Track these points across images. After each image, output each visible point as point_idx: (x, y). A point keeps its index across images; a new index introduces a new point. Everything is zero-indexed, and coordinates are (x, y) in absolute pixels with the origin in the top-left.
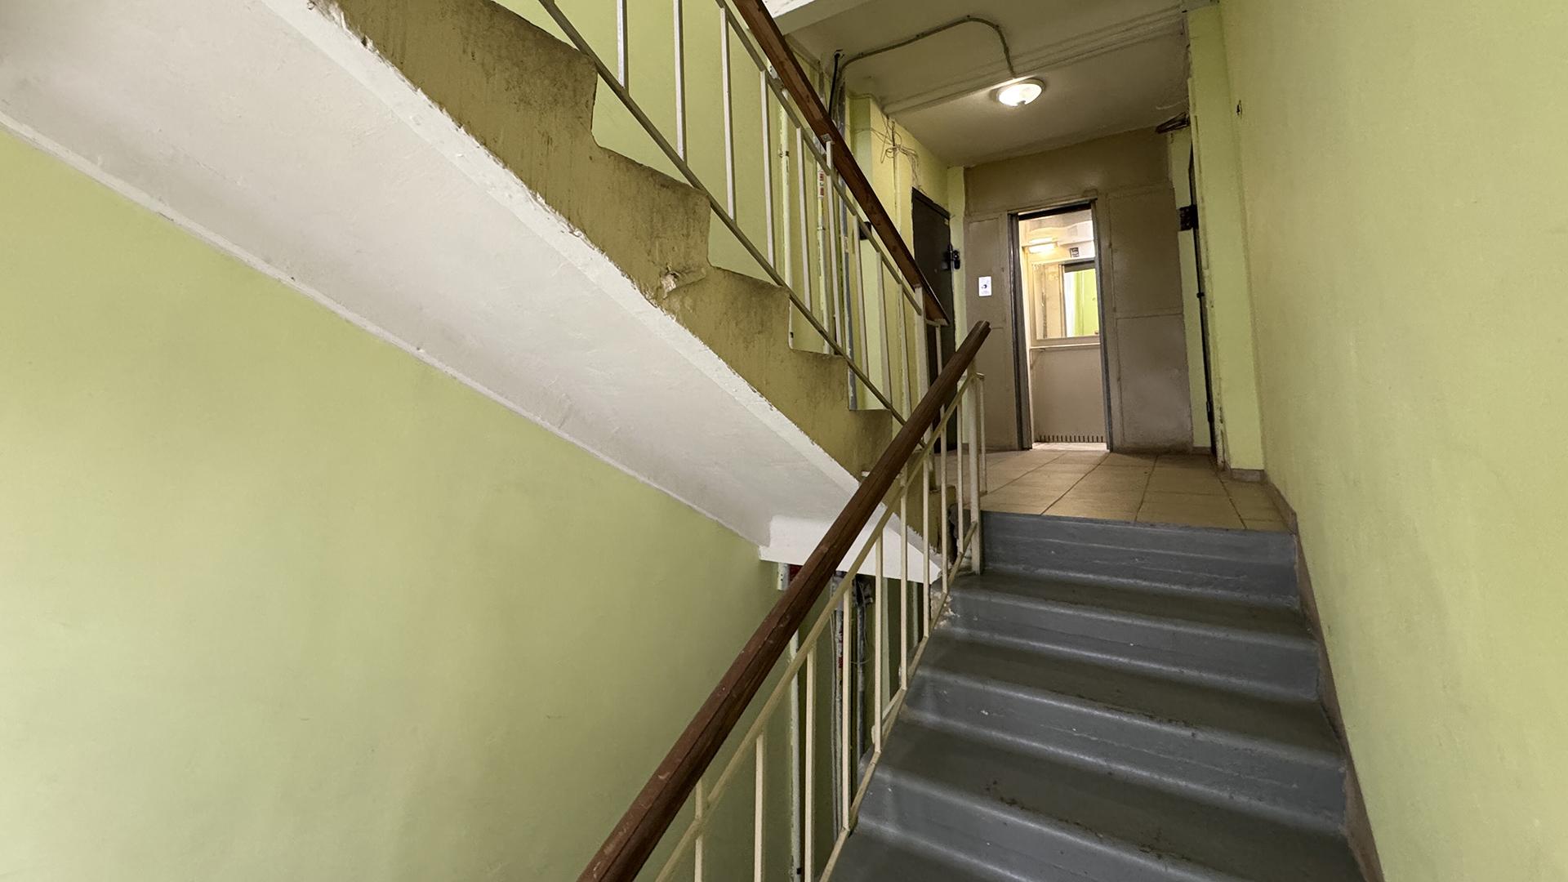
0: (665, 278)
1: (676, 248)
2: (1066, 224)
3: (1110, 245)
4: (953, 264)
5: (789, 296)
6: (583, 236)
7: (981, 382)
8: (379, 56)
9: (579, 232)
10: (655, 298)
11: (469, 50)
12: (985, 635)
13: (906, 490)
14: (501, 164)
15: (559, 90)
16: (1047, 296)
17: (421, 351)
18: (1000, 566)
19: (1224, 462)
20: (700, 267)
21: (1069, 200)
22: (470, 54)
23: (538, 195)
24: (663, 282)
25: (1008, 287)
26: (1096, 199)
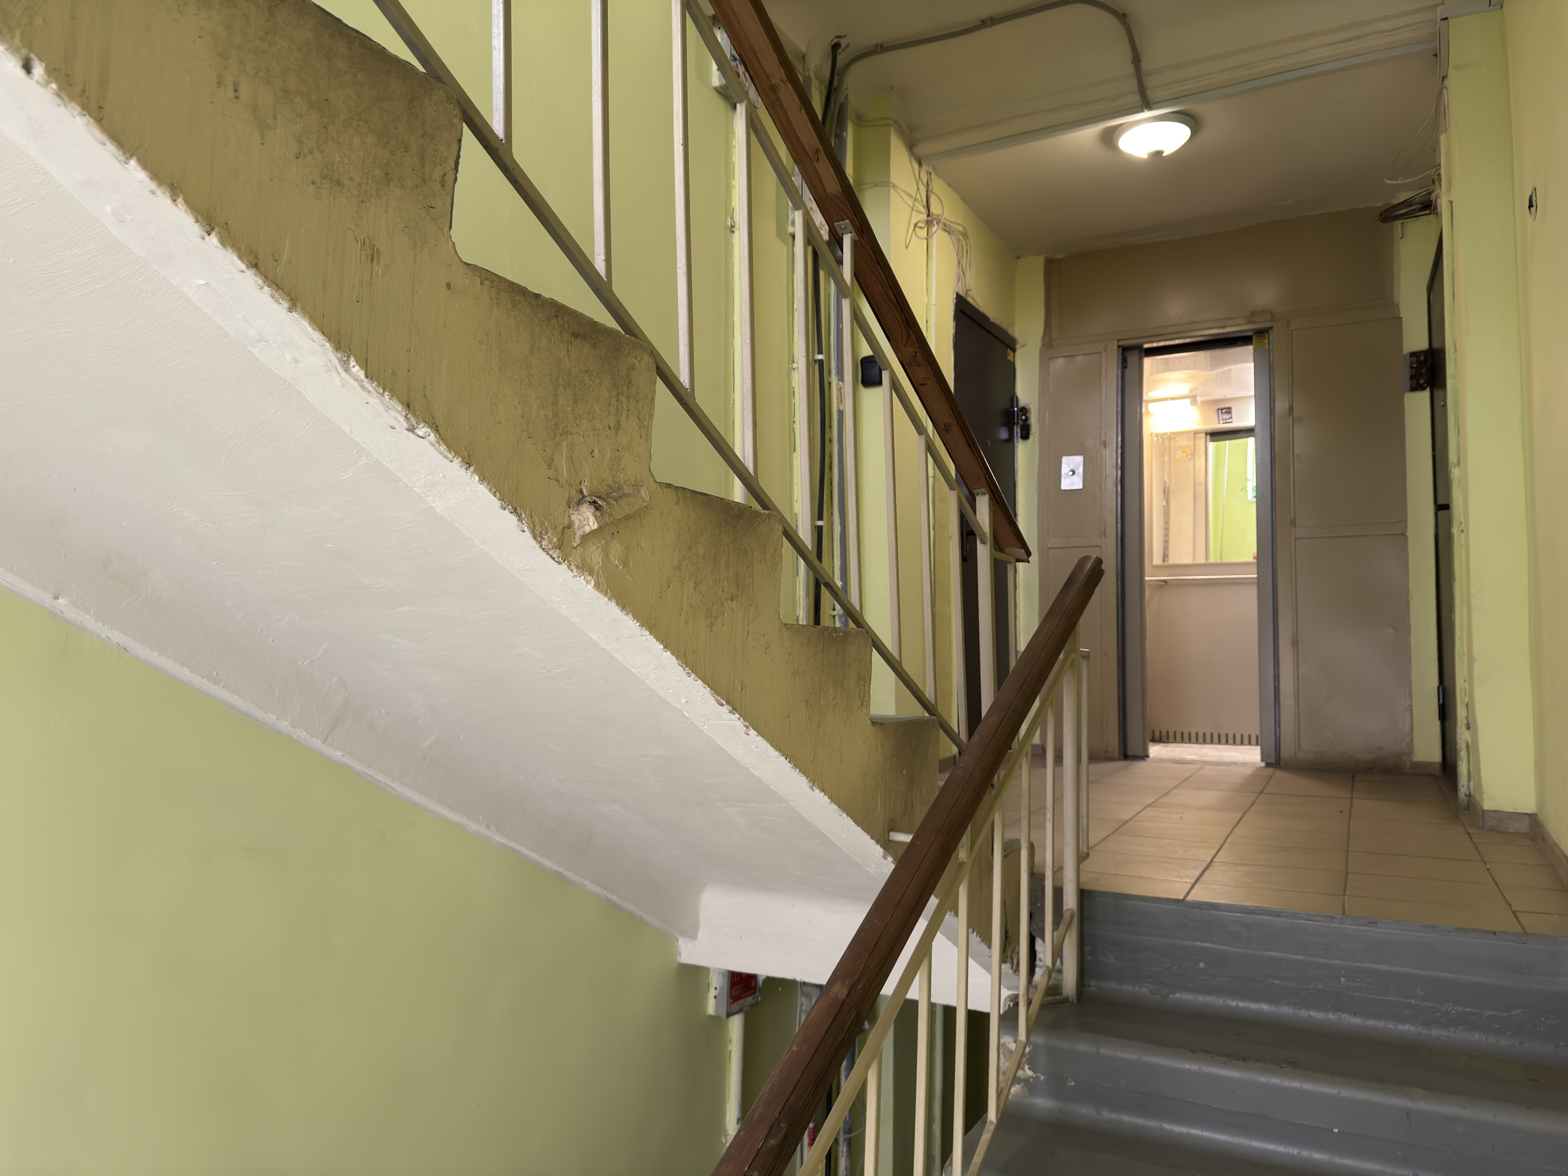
0: (577, 510)
1: (596, 451)
2: (1214, 365)
3: (1291, 409)
4: (1017, 430)
5: (781, 529)
6: (433, 437)
7: (1084, 664)
8: (58, 95)
9: (427, 430)
10: (559, 546)
11: (229, 79)
12: (1084, 1111)
13: (967, 868)
14: (286, 305)
15: (392, 153)
16: (1172, 489)
17: (62, 601)
18: (1112, 986)
19: (1469, 796)
20: (637, 486)
21: (1224, 327)
22: (230, 89)
23: (353, 362)
24: (574, 518)
25: (1111, 474)
26: (1272, 328)
